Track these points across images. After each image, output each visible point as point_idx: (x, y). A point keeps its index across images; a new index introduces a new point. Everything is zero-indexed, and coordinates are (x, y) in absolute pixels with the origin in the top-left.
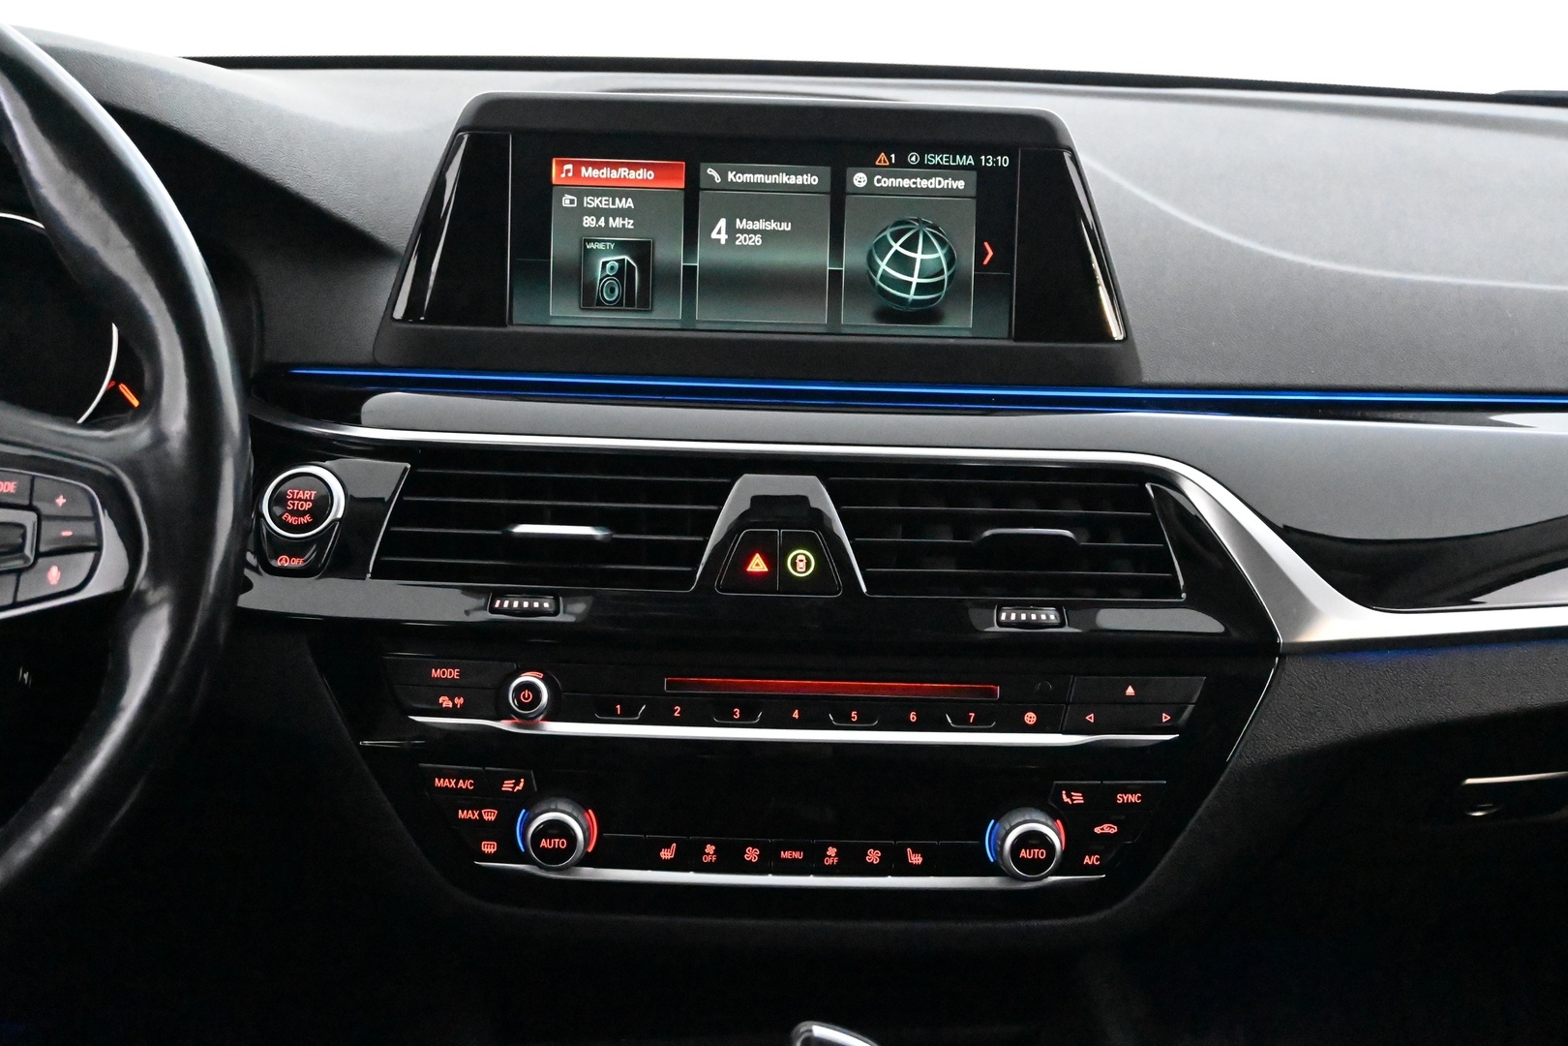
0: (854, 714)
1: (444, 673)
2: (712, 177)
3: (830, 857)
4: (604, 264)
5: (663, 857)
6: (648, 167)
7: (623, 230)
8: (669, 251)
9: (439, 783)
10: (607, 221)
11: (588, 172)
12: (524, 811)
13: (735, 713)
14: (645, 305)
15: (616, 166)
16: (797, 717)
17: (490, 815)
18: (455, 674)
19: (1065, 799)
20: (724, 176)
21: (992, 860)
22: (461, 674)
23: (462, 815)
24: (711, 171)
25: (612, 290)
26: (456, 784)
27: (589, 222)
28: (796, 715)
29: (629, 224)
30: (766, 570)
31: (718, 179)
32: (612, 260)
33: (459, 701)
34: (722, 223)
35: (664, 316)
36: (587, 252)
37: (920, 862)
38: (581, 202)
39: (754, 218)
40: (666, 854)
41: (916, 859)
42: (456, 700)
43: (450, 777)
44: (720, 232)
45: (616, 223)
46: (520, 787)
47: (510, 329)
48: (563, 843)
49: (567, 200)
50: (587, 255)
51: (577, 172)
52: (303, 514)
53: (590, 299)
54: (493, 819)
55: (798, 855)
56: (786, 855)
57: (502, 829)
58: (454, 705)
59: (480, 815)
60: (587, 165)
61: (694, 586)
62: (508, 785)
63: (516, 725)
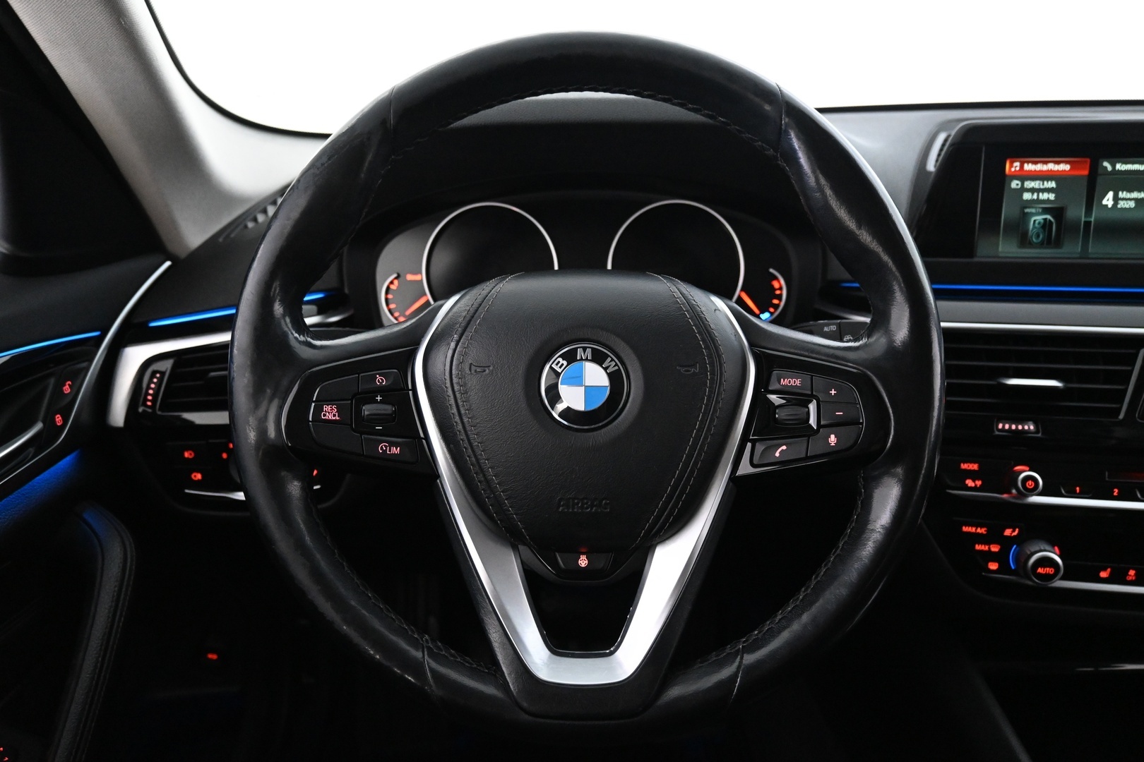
2: (1106, 168)
4: (1035, 221)
5: (1102, 576)
6: (1066, 162)
7: (1048, 201)
8: (1076, 212)
9: (965, 529)
10: (1038, 196)
11: (1029, 167)
12: (1015, 546)
14: (1058, 243)
15: (1046, 163)
17: (995, 548)
18: (976, 467)
20: (1114, 166)
22: (979, 467)
23: (978, 547)
24: (1106, 164)
25: (1038, 236)
26: (976, 530)
27: (1027, 196)
29: (1052, 196)
31: (1110, 168)
32: (1039, 218)
33: (979, 483)
34: (1110, 194)
35: (1070, 251)
36: (1024, 213)
38: (1023, 184)
39: (1130, 191)
40: (1103, 574)
42: (977, 482)
43: (972, 526)
44: (1108, 200)
45: (1044, 196)
46: (1016, 533)
47: (976, 260)
48: (1052, 569)
49: (1015, 184)
50: (1025, 217)
51: (1022, 167)
53: (1024, 241)
54: (997, 550)
57: (1001, 557)
58: (976, 485)
59: (989, 548)
60: (1028, 162)
61: (1121, 417)
62: (1008, 532)
63: (1014, 497)
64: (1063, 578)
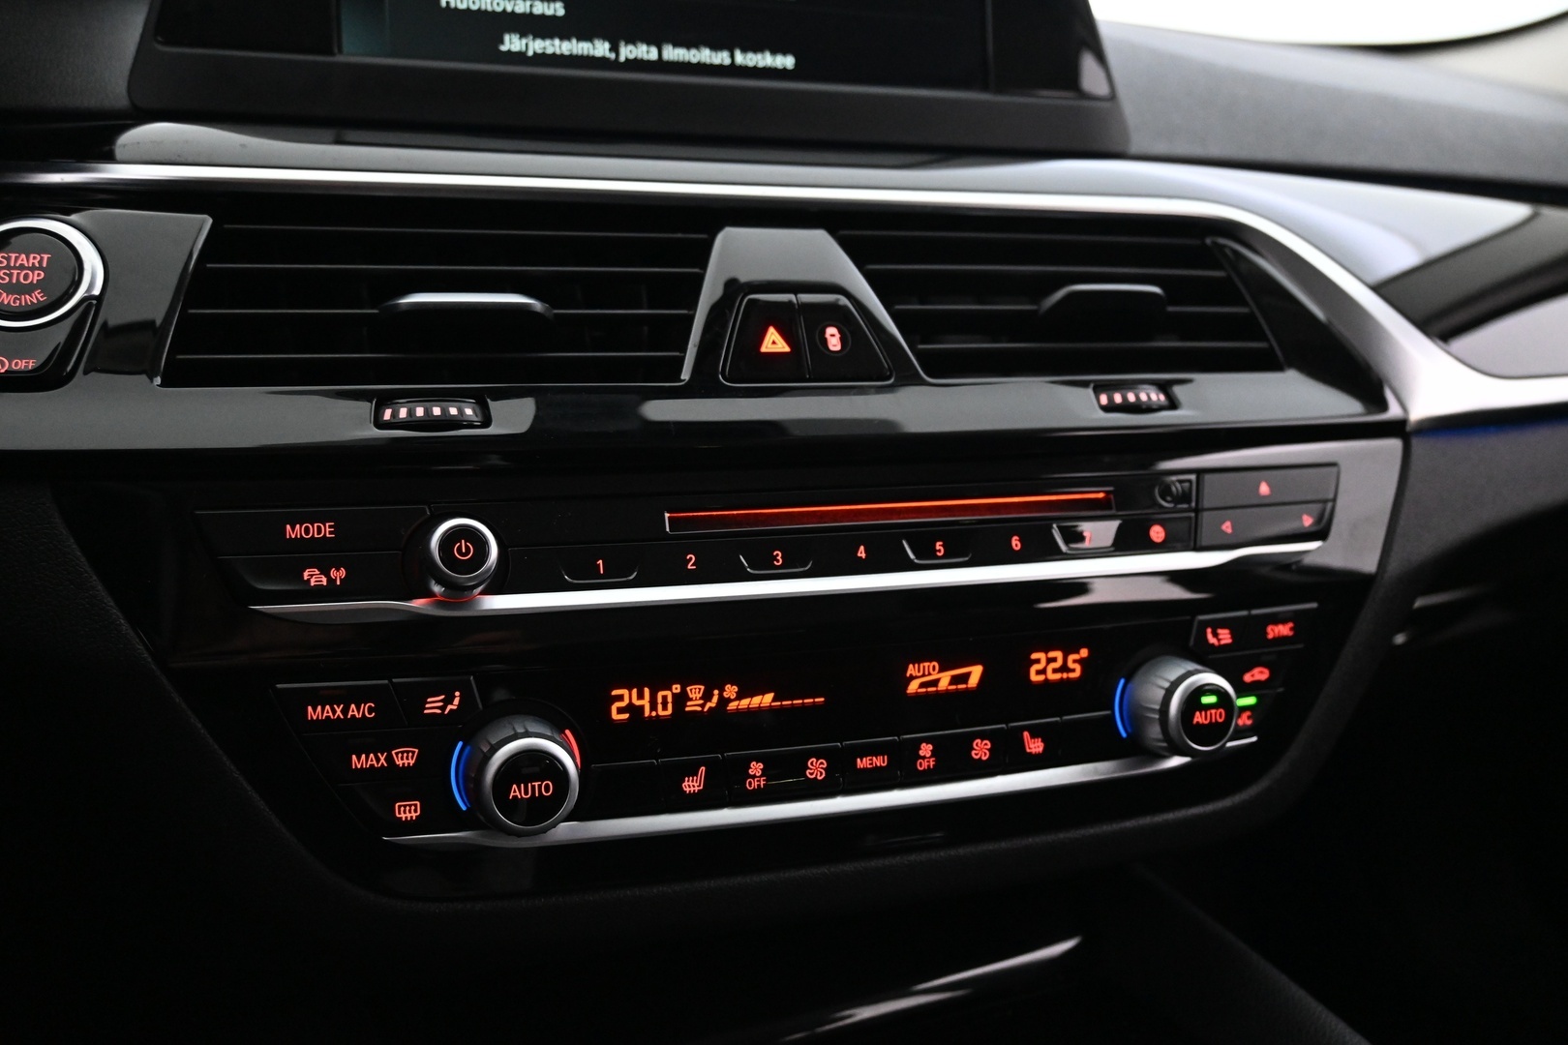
0: (939, 545)
1: (307, 531)
3: (924, 758)
5: (687, 790)
9: (313, 713)
12: (459, 745)
13: (775, 558)
16: (863, 555)
17: (405, 758)
18: (327, 530)
19: (1212, 640)
21: (1124, 735)
22: (336, 529)
23: (358, 762)
26: (345, 711)
28: (862, 553)
30: (787, 349)
33: (339, 574)
37: (1041, 749)
40: (692, 785)
41: (1035, 746)
42: (333, 573)
43: (332, 701)
46: (454, 705)
47: (339, 58)
48: (547, 786)
52: (29, 289)
54: (412, 762)
55: (880, 761)
56: (863, 763)
57: (426, 782)
58: (331, 581)
59: (389, 759)
61: (685, 375)
62: (433, 705)
63: (440, 604)
64: (577, 815)
